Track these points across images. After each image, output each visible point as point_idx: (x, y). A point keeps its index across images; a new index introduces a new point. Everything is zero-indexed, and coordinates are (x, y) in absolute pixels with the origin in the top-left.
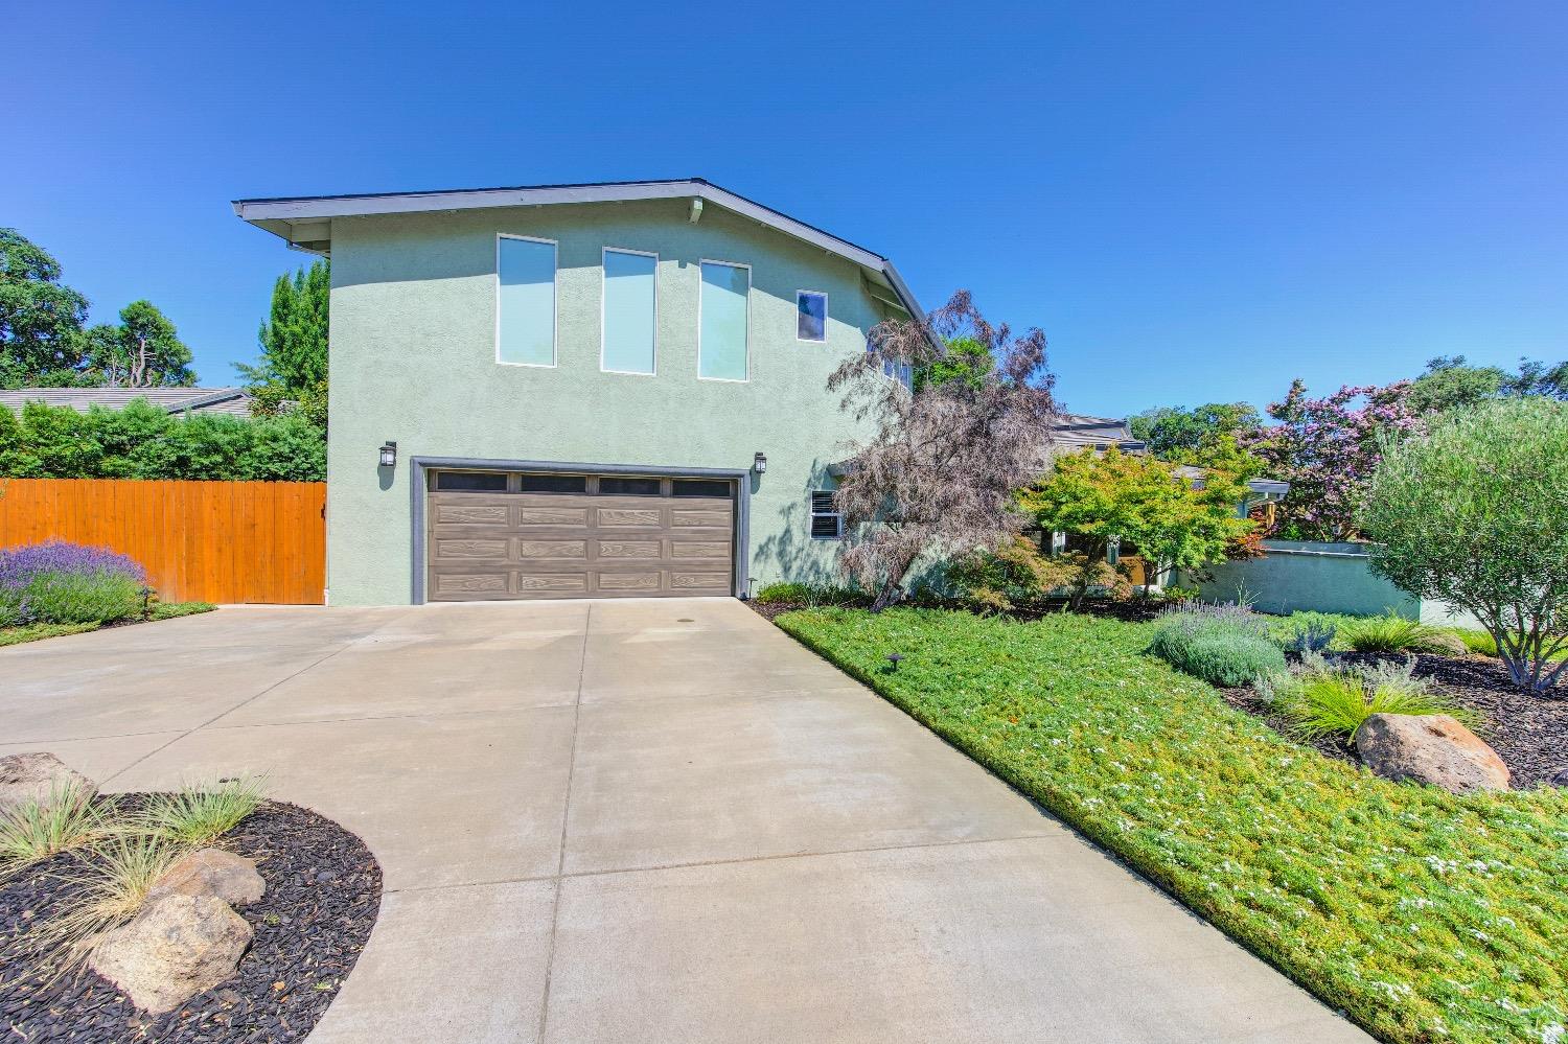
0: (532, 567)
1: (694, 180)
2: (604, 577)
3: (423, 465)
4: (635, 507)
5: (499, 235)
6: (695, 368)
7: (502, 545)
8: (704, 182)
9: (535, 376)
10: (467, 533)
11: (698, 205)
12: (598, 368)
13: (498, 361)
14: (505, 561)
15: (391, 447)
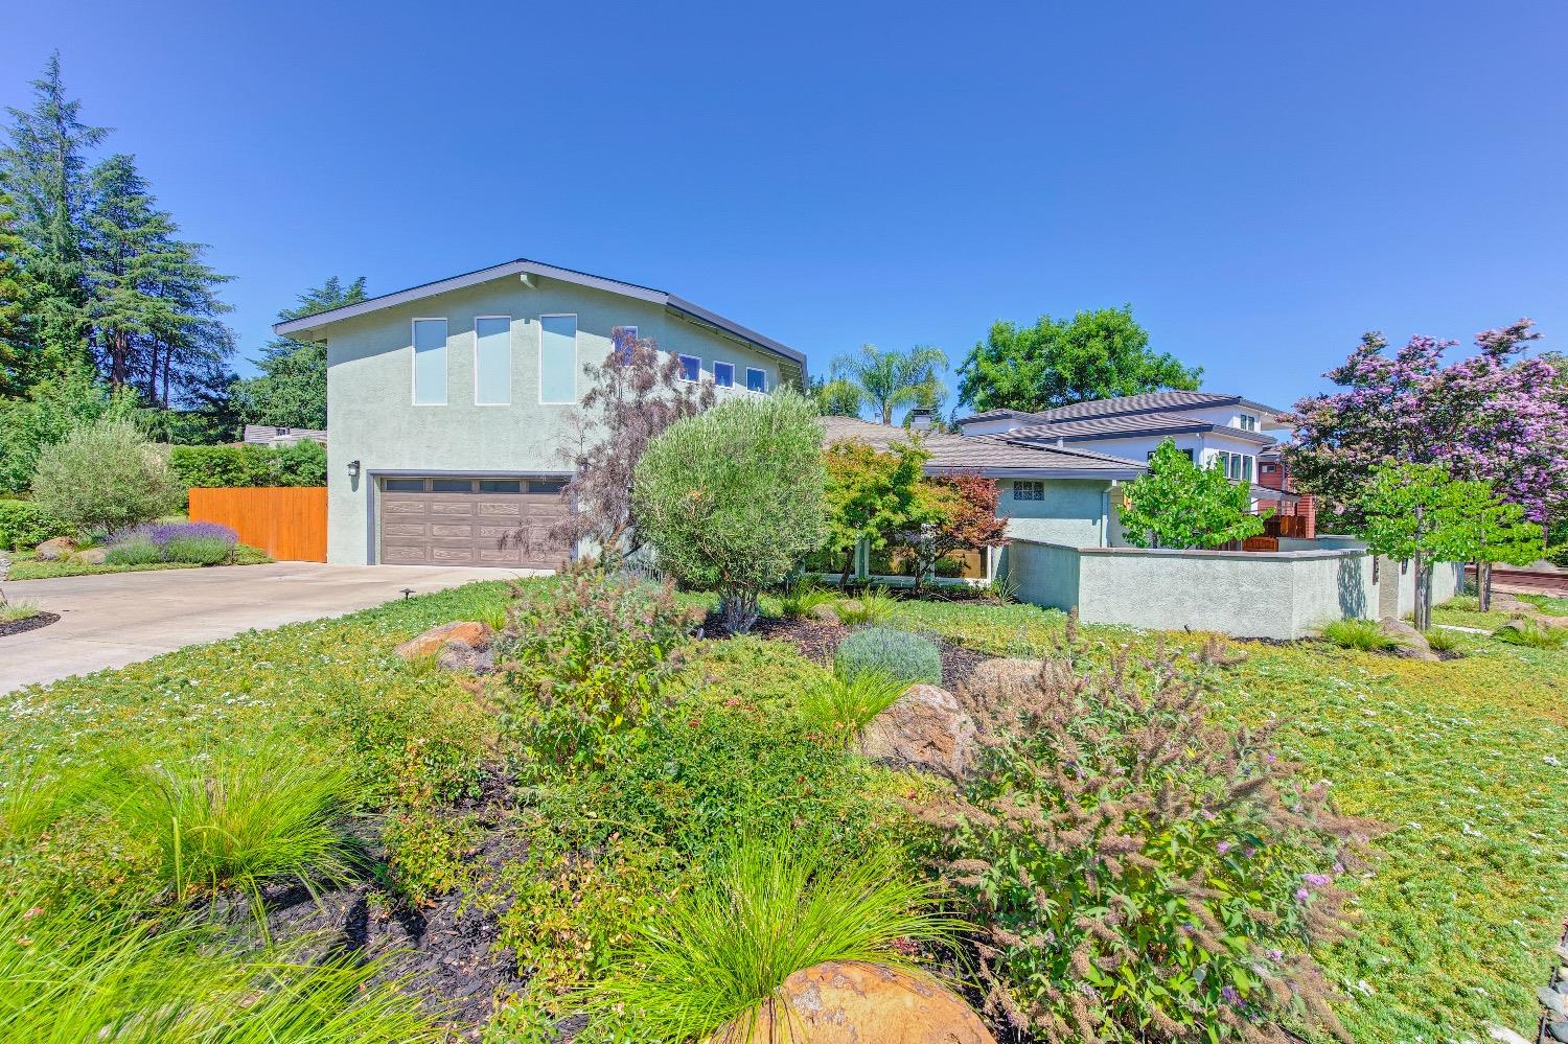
0: (438, 542)
1: (518, 261)
2: (483, 552)
3: (374, 475)
4: (502, 501)
5: (414, 319)
6: (537, 396)
7: (421, 528)
8: (525, 260)
9: (434, 412)
10: (403, 520)
11: (524, 278)
12: (472, 404)
13: (414, 404)
14: (423, 539)
15: (357, 465)
